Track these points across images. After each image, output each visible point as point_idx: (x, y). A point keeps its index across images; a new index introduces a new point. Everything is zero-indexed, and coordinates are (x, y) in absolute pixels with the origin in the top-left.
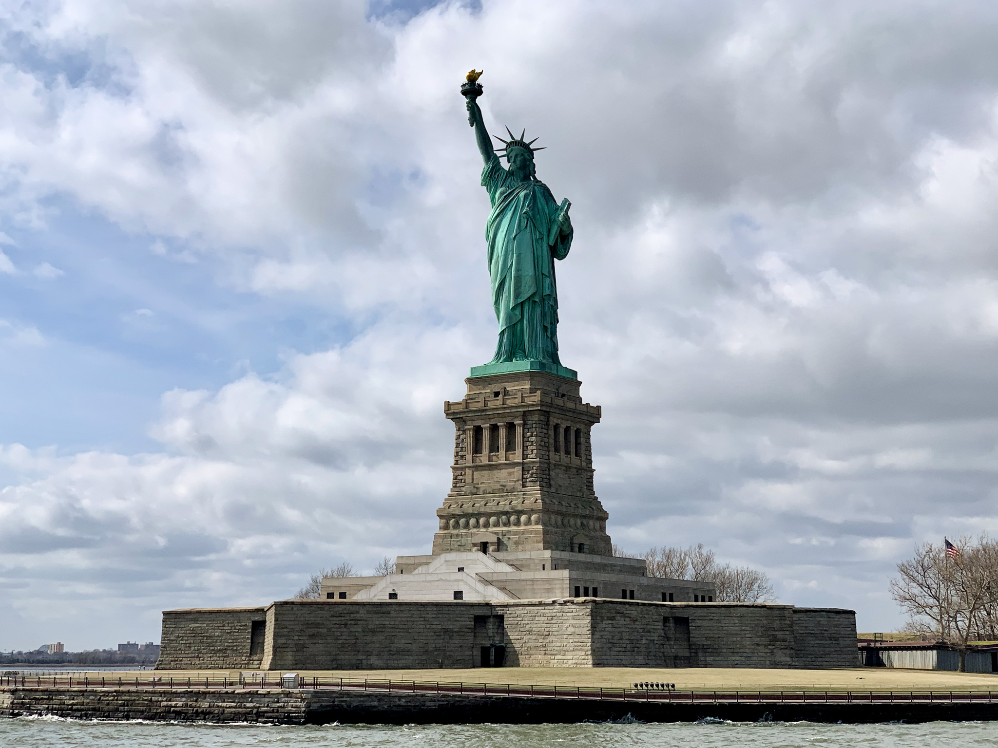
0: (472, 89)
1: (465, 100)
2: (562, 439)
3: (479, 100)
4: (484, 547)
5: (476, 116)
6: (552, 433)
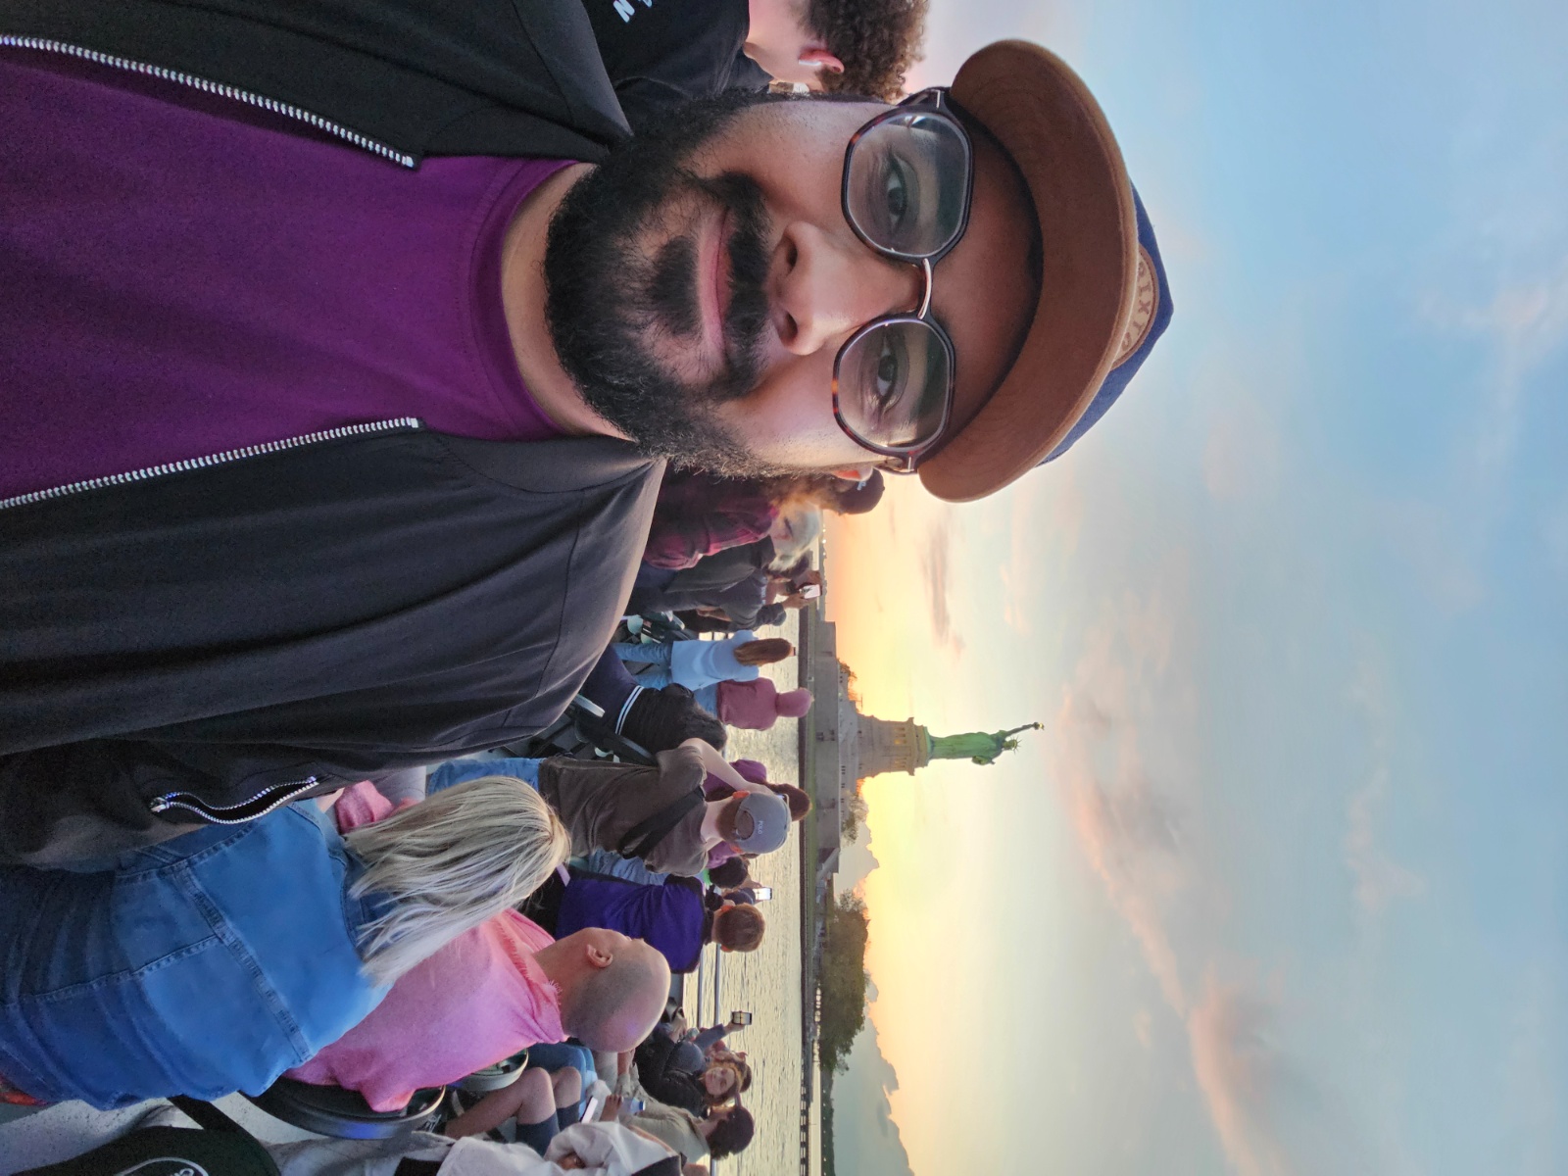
0: (1036, 726)
1: (1032, 723)
3: (1032, 729)
4: (860, 732)
5: (1025, 727)
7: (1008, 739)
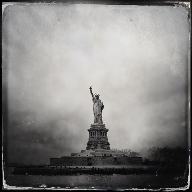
0: (91, 89)
2: (103, 133)
4: (92, 149)
5: (91, 92)
7: (95, 98)
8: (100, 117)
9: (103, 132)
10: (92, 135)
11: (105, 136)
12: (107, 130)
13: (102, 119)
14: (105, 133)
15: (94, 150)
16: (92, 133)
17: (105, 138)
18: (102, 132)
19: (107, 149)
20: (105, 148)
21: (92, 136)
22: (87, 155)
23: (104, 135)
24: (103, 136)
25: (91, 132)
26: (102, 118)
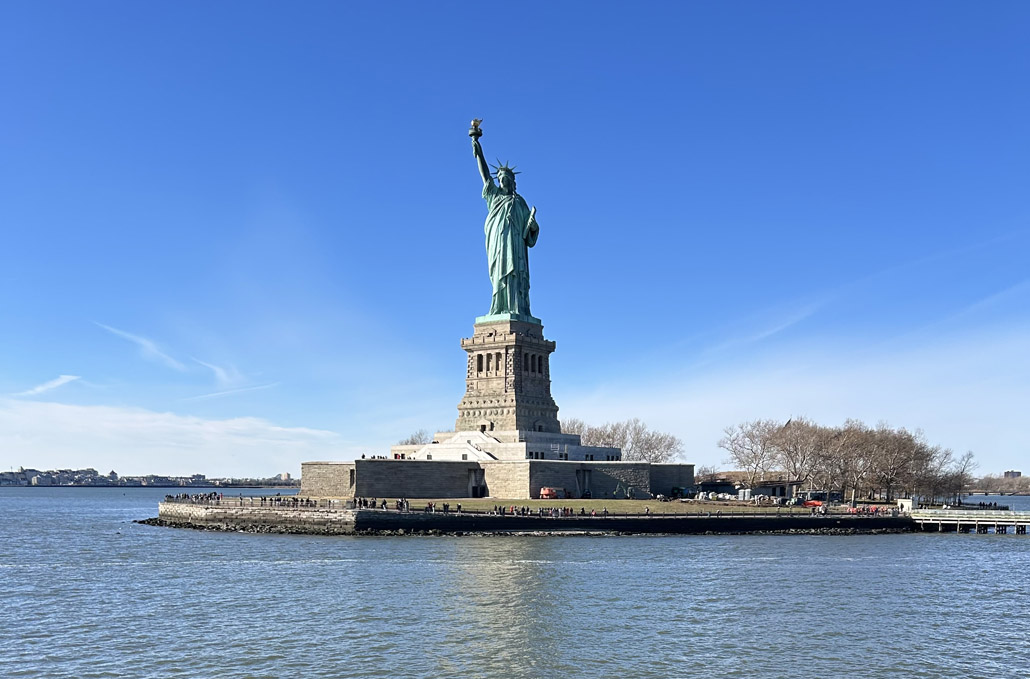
2: (530, 362)
4: (483, 429)
5: (479, 150)
6: (523, 359)
8: (519, 284)
9: (533, 356)
10: (480, 369)
11: (540, 372)
12: (551, 347)
13: (526, 295)
14: (540, 358)
15: (491, 433)
16: (480, 357)
17: (541, 381)
18: (526, 355)
19: (548, 430)
20: (537, 424)
21: (483, 374)
22: (465, 457)
23: (533, 371)
24: (531, 375)
25: (476, 353)
26: (527, 287)
